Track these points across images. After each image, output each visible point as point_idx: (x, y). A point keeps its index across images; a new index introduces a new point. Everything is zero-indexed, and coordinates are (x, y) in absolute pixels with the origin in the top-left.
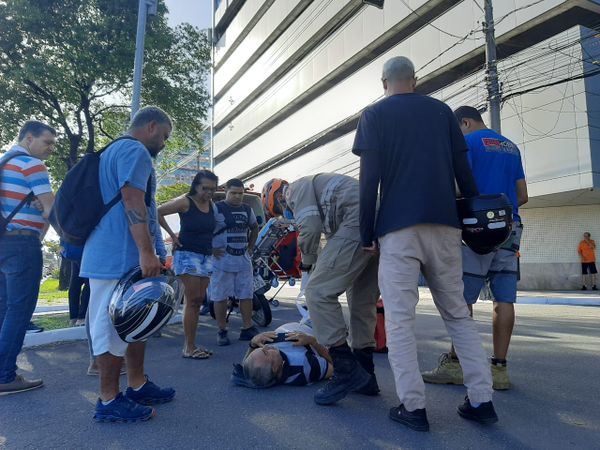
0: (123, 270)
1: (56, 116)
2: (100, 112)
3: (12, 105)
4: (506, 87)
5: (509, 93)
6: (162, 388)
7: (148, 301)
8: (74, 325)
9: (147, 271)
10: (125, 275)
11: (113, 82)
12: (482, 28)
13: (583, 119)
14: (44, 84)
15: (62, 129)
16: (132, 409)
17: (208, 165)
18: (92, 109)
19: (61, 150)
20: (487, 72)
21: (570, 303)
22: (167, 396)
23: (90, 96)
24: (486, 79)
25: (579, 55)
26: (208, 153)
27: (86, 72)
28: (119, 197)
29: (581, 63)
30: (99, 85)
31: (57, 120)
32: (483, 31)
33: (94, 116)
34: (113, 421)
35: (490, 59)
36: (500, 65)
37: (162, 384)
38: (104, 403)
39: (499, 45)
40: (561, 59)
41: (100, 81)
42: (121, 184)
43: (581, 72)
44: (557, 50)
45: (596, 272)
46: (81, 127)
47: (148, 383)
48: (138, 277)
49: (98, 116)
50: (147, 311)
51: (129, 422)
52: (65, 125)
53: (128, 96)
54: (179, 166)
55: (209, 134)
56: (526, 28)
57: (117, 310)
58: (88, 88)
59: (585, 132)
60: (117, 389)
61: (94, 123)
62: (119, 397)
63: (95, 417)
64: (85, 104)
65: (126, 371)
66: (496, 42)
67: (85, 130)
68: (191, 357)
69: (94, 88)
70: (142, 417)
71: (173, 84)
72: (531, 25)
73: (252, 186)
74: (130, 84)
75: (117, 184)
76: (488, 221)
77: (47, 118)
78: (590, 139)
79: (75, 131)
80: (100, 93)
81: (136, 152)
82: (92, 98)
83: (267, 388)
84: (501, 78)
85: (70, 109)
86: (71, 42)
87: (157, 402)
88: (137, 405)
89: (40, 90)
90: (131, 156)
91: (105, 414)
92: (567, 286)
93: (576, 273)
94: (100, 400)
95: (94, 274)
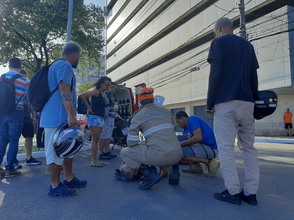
0: (60, 124)
1: (30, 50)
2: (51, 48)
3: (9, 44)
4: (250, 36)
5: (251, 39)
6: (80, 180)
7: (71, 139)
8: (39, 150)
9: (71, 124)
10: (60, 126)
11: (58, 33)
12: (238, 7)
13: (288, 52)
14: (24, 34)
15: (33, 56)
16: (67, 190)
17: (104, 74)
18: (47, 47)
19: (32, 66)
20: (241, 29)
21: (279, 142)
22: (83, 184)
23: (46, 40)
24: (240, 32)
25: (286, 20)
26: (104, 68)
27: (44, 28)
28: (58, 88)
29: (287, 24)
30: (50, 35)
31: (30, 52)
32: (239, 8)
33: (48, 50)
34: (57, 196)
35: (242, 22)
36: (247, 25)
37: (81, 178)
38: (53, 187)
39: (246, 15)
40: (277, 23)
41: (51, 33)
42: (59, 82)
43: (287, 29)
44: (275, 18)
45: (292, 127)
46: (42, 55)
47: (74, 178)
48: (66, 127)
49: (51, 50)
50: (70, 143)
51: (65, 196)
52: (34, 54)
53: (65, 40)
54: (90, 74)
55: (104, 59)
56: (260, 7)
57: (56, 143)
58: (45, 36)
59: (288, 59)
60: (59, 180)
61: (48, 53)
62: (60, 184)
63: (49, 194)
64: (44, 44)
65: (64, 172)
66: (245, 14)
67: (44, 57)
68: (95, 166)
69: (48, 36)
70: (71, 194)
71: (87, 34)
72: (263, 5)
73: (125, 84)
74: (65, 34)
75: (57, 82)
76: (270, 103)
77: (25, 50)
78: (291, 62)
79: (39, 57)
80: (51, 38)
81: (66, 66)
82: (47, 41)
83: (131, 181)
84: (248, 31)
85: (37, 46)
86: (37, 13)
87: (79, 187)
88: (69, 188)
89: (22, 37)
90: (63, 68)
91: (53, 193)
92: (277, 134)
93: (282, 128)
94: (51, 186)
95: (46, 126)
